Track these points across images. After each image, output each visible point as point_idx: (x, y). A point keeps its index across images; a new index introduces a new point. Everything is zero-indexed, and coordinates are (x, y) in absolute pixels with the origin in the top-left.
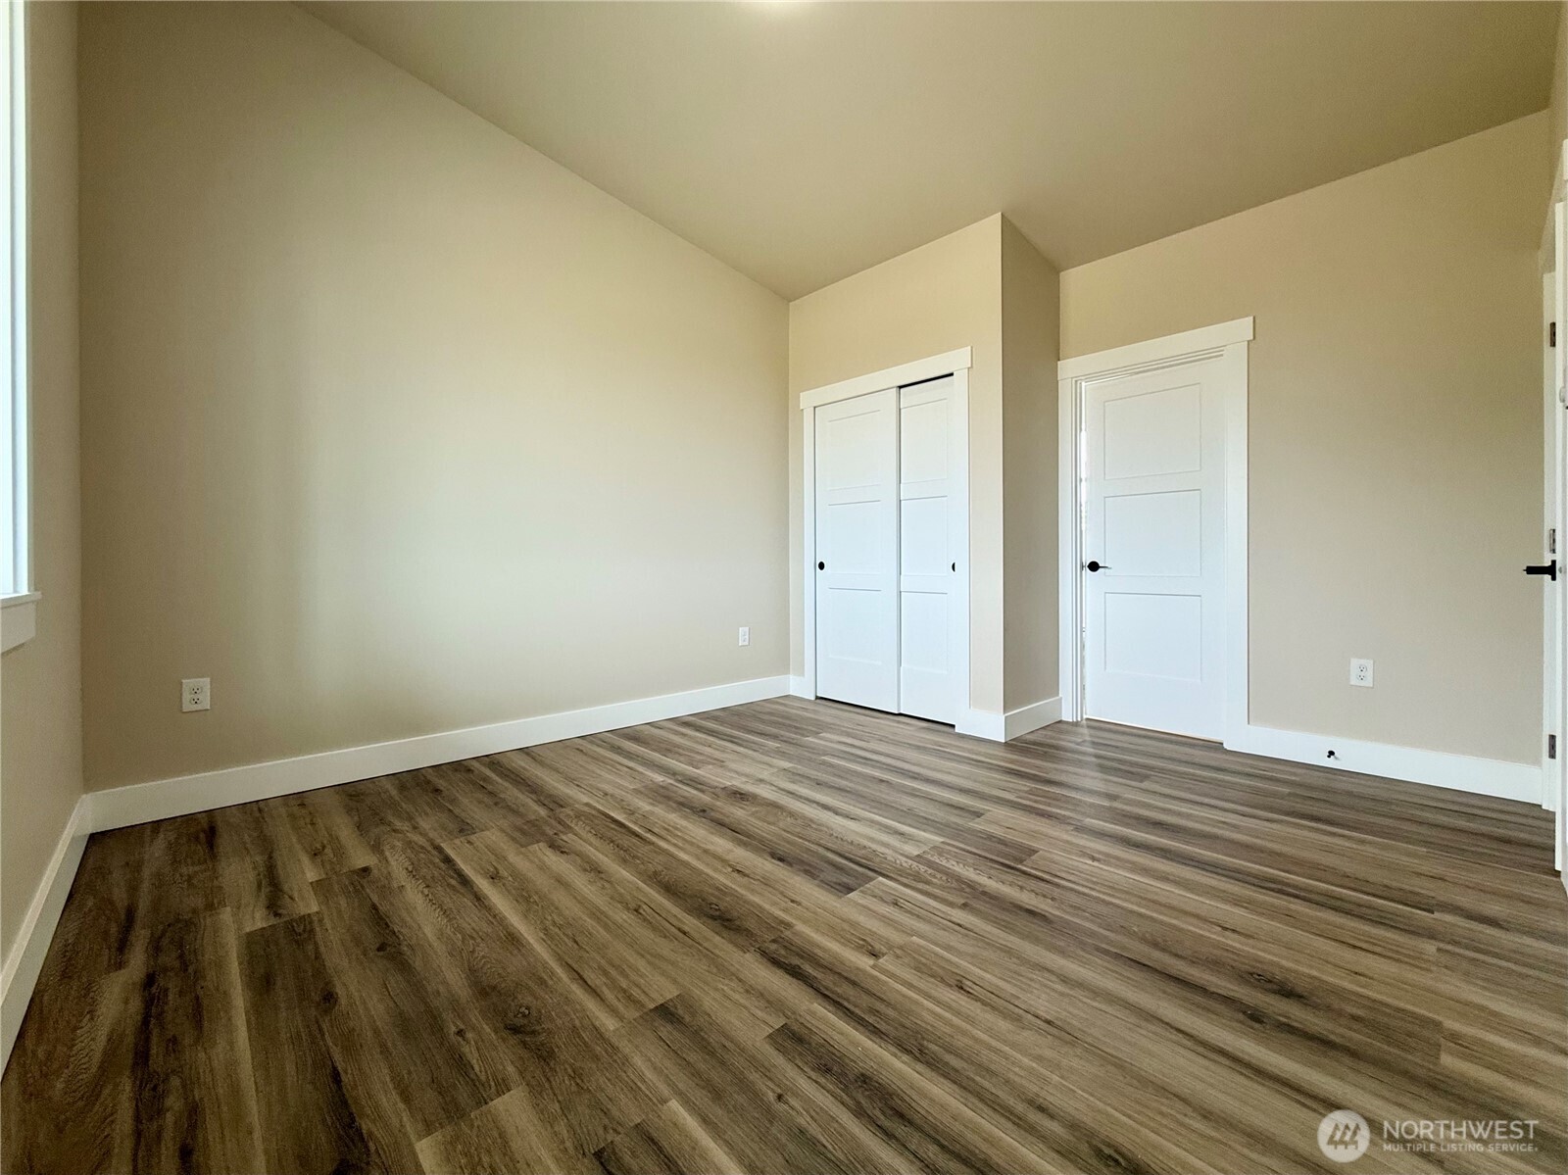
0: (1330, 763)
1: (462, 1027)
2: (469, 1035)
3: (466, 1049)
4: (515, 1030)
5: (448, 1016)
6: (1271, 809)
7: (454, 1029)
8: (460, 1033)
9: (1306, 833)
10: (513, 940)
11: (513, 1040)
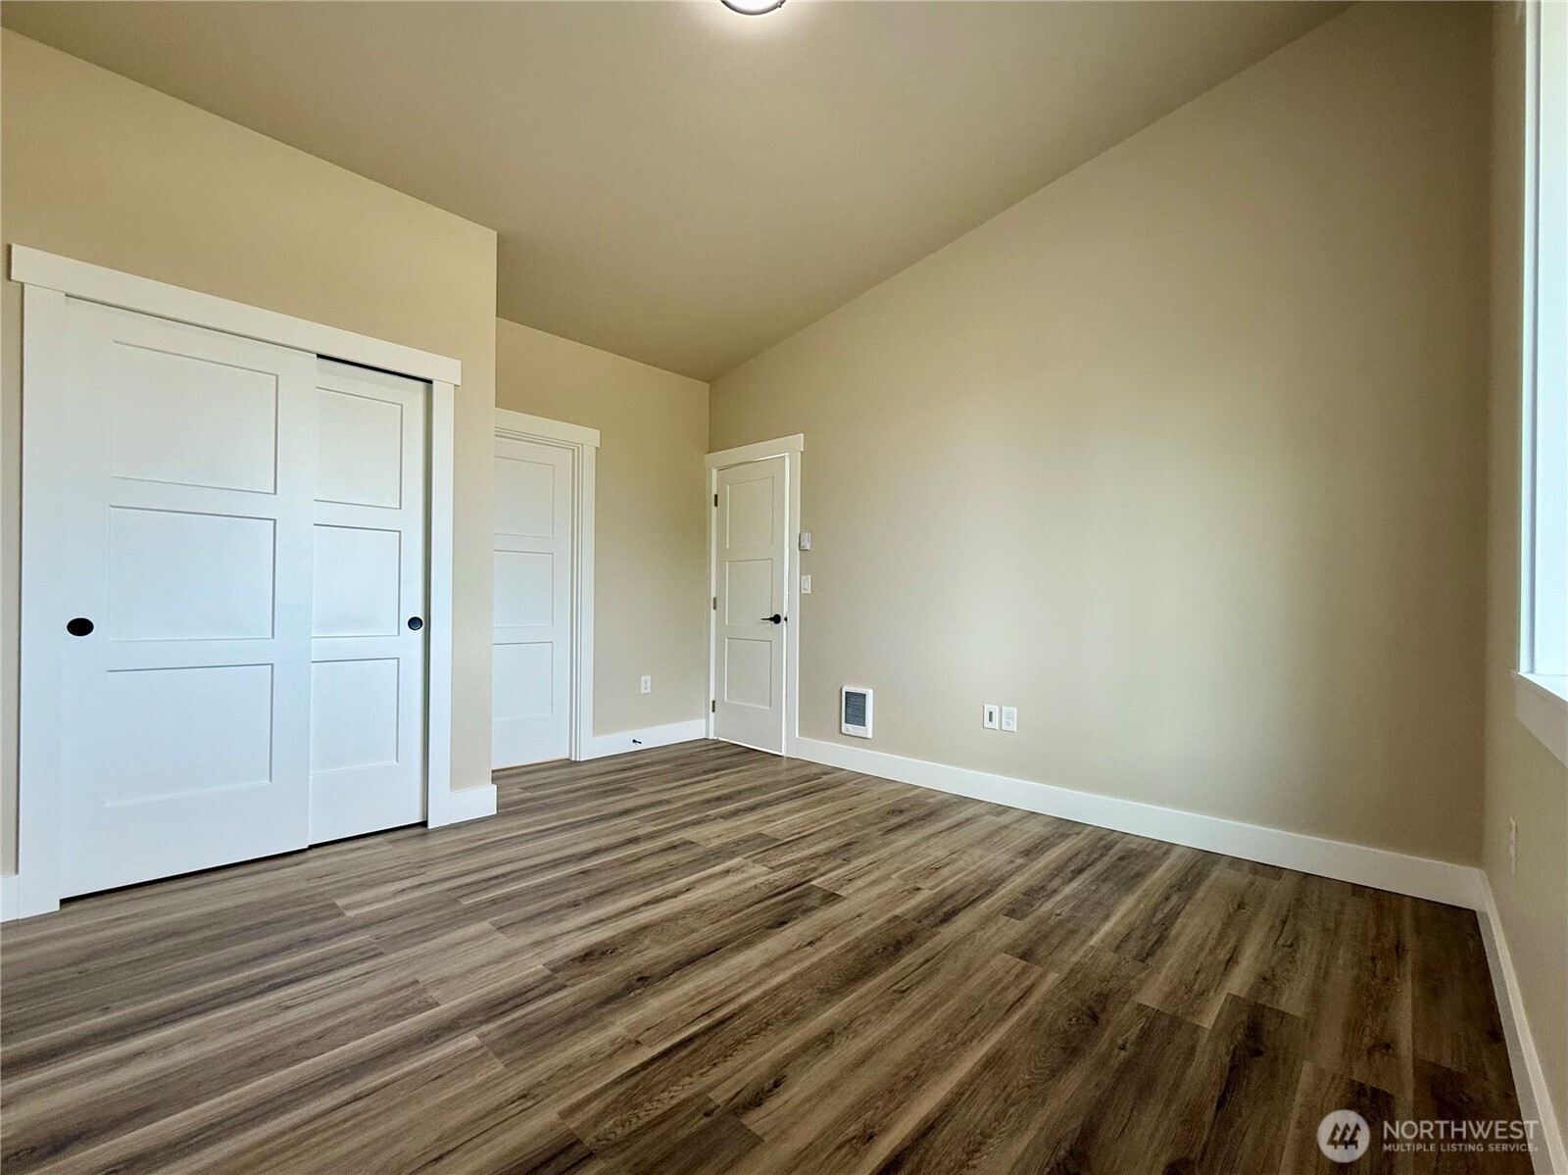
0: (638, 747)
1: (1117, 1050)
2: (1120, 1042)
3: (1133, 1037)
4: (1095, 1018)
5: (1115, 1063)
6: (696, 775)
7: (1123, 1053)
8: (1123, 1048)
9: (734, 776)
10: (992, 1062)
11: (1103, 1017)
